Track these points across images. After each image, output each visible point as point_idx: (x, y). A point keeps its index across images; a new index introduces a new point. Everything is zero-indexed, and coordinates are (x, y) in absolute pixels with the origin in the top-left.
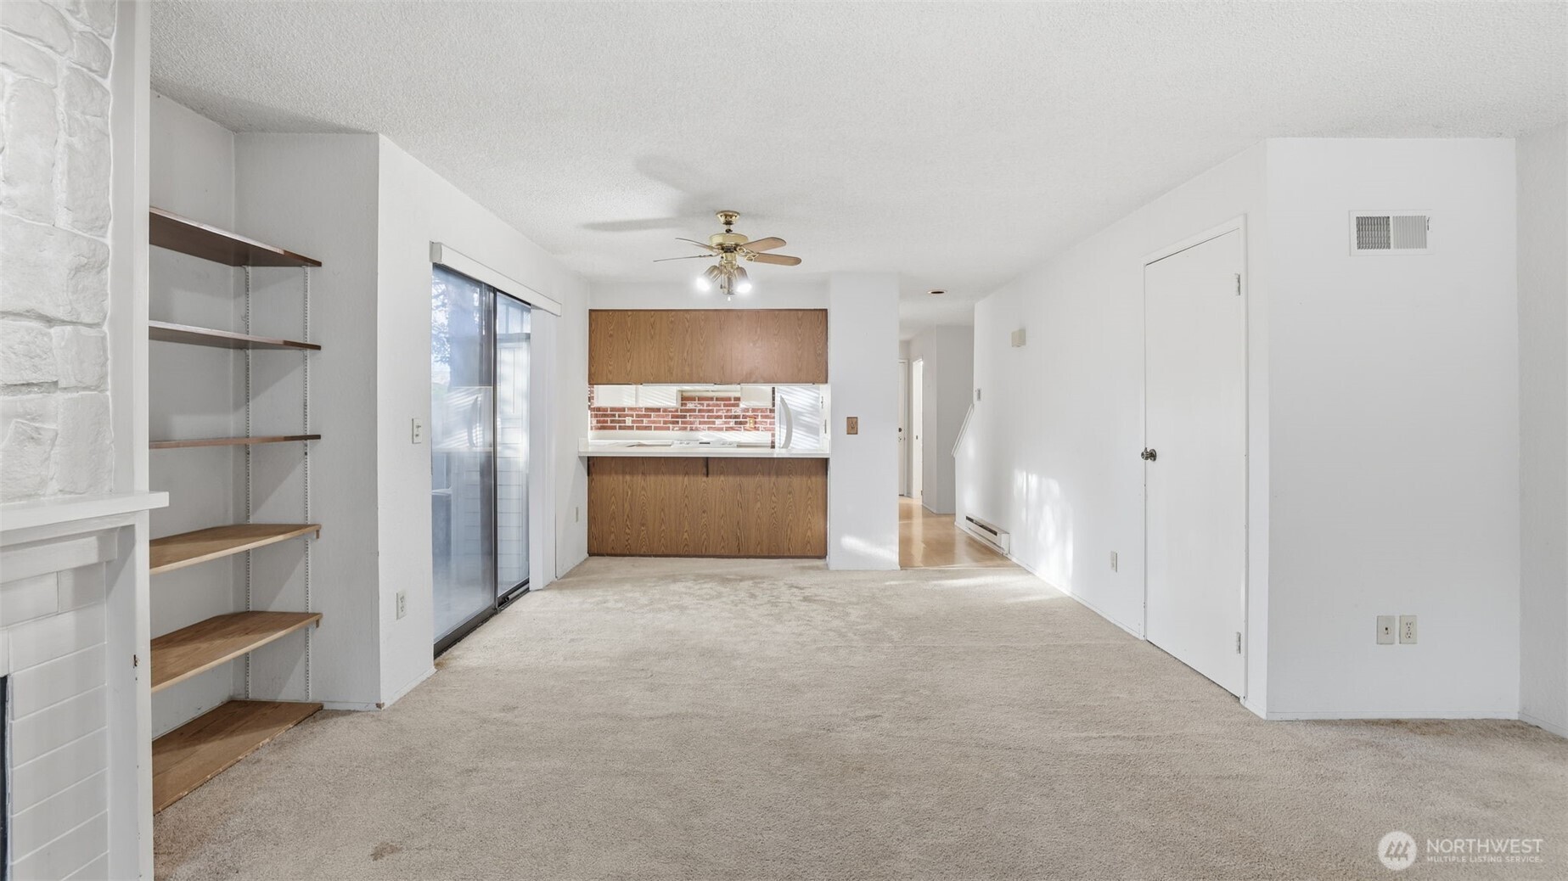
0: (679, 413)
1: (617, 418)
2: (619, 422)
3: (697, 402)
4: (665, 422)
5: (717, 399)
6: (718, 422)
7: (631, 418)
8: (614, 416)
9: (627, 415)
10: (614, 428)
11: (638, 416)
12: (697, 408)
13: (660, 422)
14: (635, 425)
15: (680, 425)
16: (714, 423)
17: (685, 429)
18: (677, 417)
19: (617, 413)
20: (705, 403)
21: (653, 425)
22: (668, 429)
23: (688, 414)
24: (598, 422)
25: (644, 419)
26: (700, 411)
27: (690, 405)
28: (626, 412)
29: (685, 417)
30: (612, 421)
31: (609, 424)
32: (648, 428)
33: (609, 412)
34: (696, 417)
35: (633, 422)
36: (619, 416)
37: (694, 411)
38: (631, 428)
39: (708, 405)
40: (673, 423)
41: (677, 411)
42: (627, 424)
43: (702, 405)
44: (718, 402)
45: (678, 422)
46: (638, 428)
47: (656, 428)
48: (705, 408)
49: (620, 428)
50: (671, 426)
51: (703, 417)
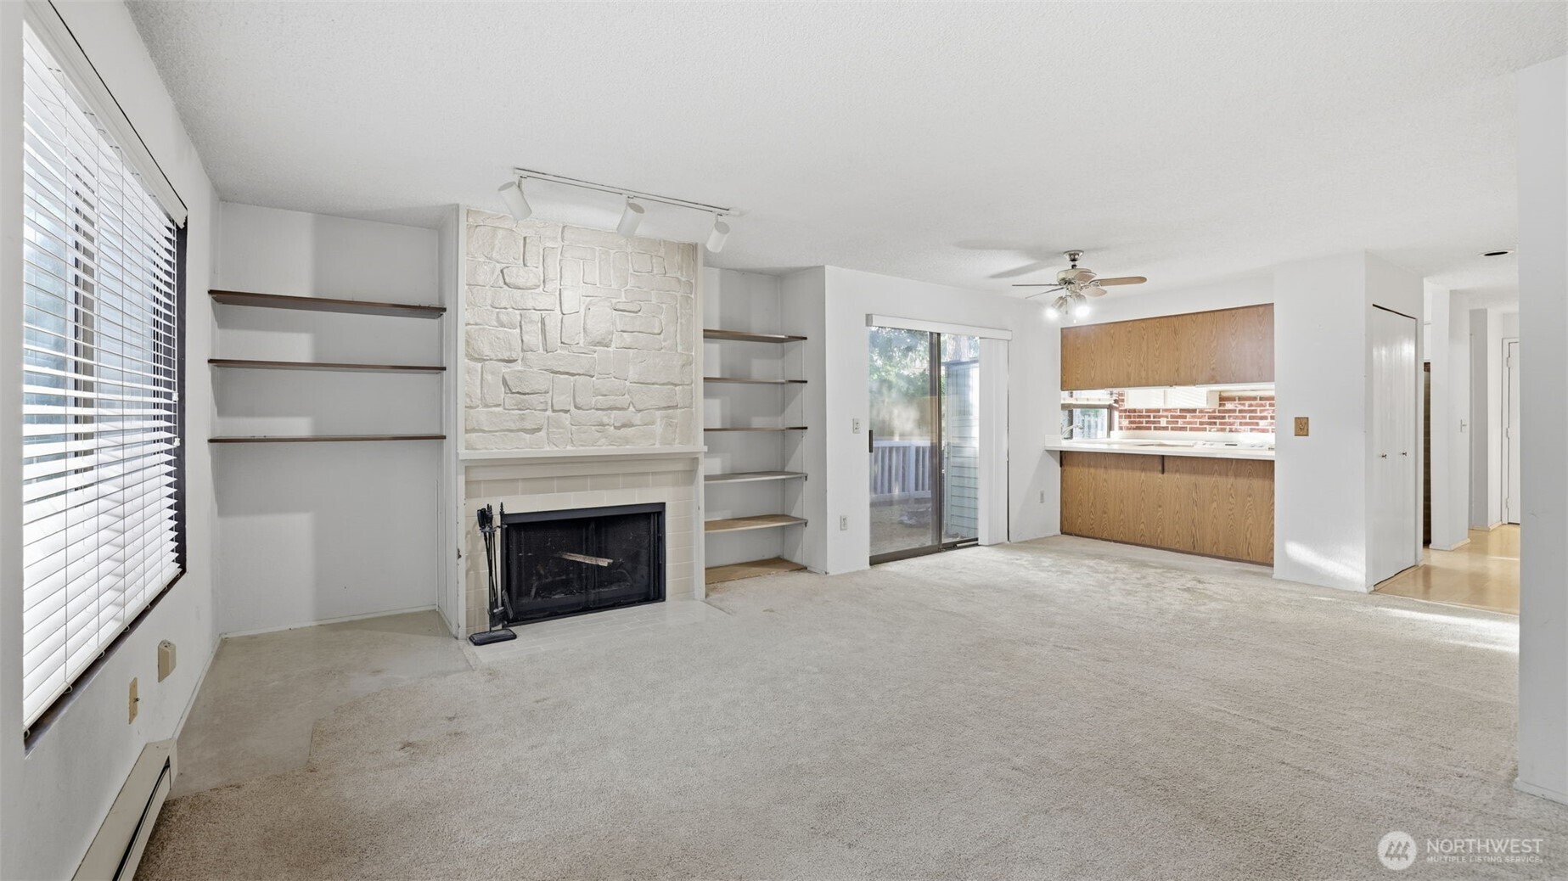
0: (1217, 414)
1: (1152, 419)
2: (1154, 423)
3: (1237, 402)
4: (1201, 423)
5: (1261, 399)
6: (1262, 424)
7: (1165, 419)
8: (1149, 417)
9: (1163, 416)
10: (1149, 428)
11: (1172, 417)
12: (1238, 409)
13: (1196, 423)
14: (1170, 426)
15: (1218, 426)
16: (1257, 424)
17: (1223, 430)
18: (1215, 418)
19: (1152, 415)
20: (1247, 403)
21: (1188, 426)
22: (1205, 430)
23: (1227, 415)
24: (1131, 422)
25: (1179, 420)
26: (1240, 411)
27: (1229, 406)
28: (1161, 414)
29: (1223, 418)
30: (1147, 422)
31: (1144, 425)
32: (1183, 429)
33: (1144, 414)
34: (1236, 418)
35: (1168, 422)
36: (1154, 417)
37: (1234, 411)
38: (1165, 428)
39: (1251, 405)
40: (1210, 424)
41: (1214, 412)
42: (1161, 425)
43: (1244, 405)
44: (1263, 402)
45: (1215, 423)
46: (1173, 429)
47: (1191, 429)
48: (1247, 408)
49: (1155, 428)
50: (1207, 427)
51: (1244, 417)
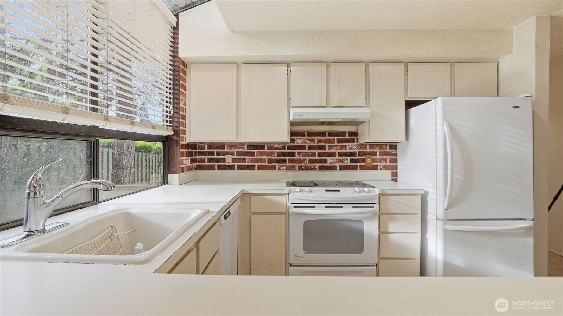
0: (287, 151)
1: (215, 157)
2: (218, 161)
3: (306, 137)
4: (270, 161)
5: (330, 134)
6: (330, 161)
7: (231, 157)
8: (212, 154)
9: (227, 153)
10: (212, 168)
11: (239, 154)
12: (307, 145)
13: (264, 161)
14: (236, 164)
15: (288, 164)
16: (325, 161)
17: (293, 168)
18: (284, 154)
19: (215, 151)
20: (316, 138)
21: (256, 164)
22: (274, 168)
23: (296, 151)
24: (193, 161)
25: (247, 158)
26: (310, 148)
27: (299, 141)
28: (226, 150)
29: (293, 155)
30: (210, 160)
31: (207, 163)
32: (250, 168)
33: (206, 150)
34: (306, 154)
35: (234, 160)
36: (218, 154)
37: (303, 147)
38: (231, 167)
39: (319, 141)
40: (279, 161)
41: (283, 148)
42: (227, 164)
43: (313, 140)
44: (331, 138)
45: (284, 161)
46: (240, 168)
47: (260, 168)
48: (316, 144)
49: (220, 168)
50: (277, 165)
51: (314, 154)
